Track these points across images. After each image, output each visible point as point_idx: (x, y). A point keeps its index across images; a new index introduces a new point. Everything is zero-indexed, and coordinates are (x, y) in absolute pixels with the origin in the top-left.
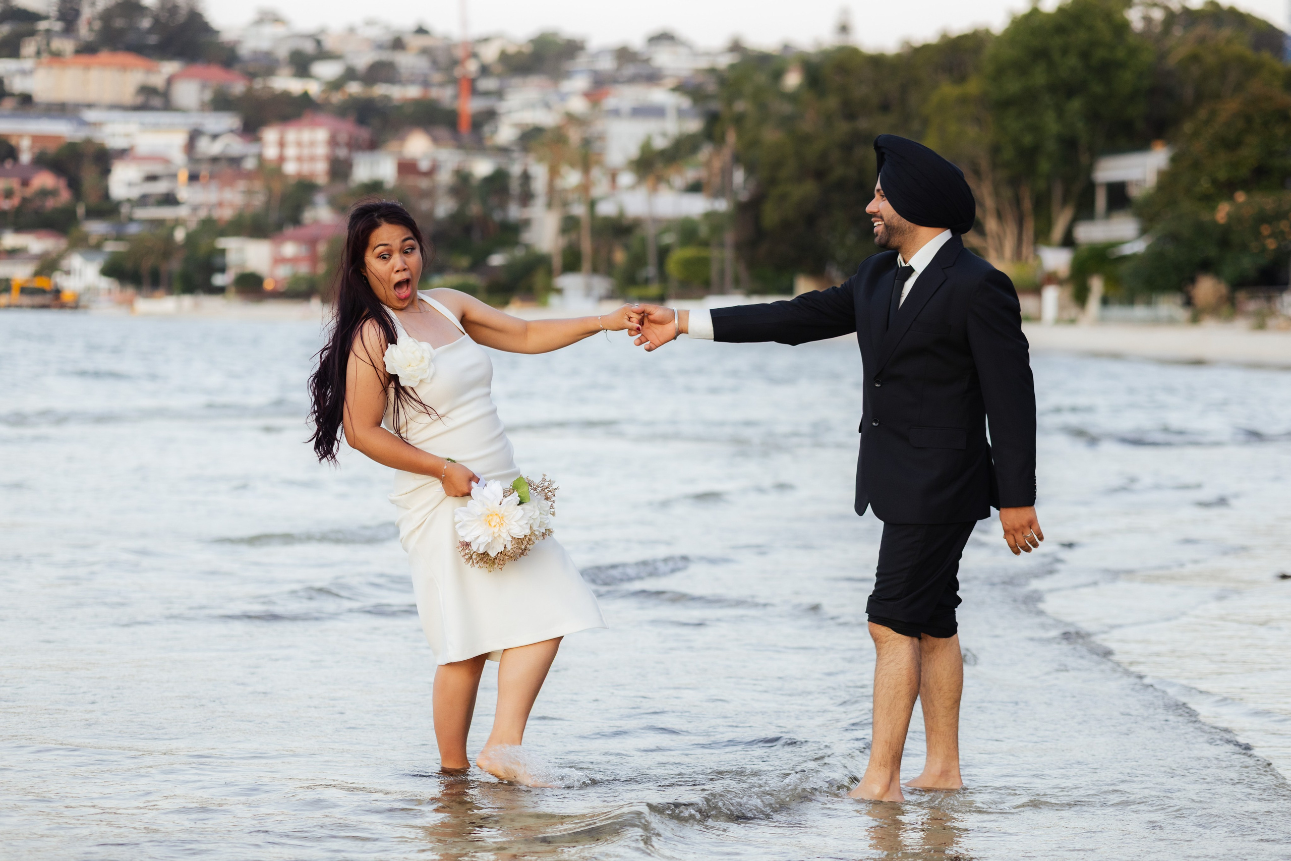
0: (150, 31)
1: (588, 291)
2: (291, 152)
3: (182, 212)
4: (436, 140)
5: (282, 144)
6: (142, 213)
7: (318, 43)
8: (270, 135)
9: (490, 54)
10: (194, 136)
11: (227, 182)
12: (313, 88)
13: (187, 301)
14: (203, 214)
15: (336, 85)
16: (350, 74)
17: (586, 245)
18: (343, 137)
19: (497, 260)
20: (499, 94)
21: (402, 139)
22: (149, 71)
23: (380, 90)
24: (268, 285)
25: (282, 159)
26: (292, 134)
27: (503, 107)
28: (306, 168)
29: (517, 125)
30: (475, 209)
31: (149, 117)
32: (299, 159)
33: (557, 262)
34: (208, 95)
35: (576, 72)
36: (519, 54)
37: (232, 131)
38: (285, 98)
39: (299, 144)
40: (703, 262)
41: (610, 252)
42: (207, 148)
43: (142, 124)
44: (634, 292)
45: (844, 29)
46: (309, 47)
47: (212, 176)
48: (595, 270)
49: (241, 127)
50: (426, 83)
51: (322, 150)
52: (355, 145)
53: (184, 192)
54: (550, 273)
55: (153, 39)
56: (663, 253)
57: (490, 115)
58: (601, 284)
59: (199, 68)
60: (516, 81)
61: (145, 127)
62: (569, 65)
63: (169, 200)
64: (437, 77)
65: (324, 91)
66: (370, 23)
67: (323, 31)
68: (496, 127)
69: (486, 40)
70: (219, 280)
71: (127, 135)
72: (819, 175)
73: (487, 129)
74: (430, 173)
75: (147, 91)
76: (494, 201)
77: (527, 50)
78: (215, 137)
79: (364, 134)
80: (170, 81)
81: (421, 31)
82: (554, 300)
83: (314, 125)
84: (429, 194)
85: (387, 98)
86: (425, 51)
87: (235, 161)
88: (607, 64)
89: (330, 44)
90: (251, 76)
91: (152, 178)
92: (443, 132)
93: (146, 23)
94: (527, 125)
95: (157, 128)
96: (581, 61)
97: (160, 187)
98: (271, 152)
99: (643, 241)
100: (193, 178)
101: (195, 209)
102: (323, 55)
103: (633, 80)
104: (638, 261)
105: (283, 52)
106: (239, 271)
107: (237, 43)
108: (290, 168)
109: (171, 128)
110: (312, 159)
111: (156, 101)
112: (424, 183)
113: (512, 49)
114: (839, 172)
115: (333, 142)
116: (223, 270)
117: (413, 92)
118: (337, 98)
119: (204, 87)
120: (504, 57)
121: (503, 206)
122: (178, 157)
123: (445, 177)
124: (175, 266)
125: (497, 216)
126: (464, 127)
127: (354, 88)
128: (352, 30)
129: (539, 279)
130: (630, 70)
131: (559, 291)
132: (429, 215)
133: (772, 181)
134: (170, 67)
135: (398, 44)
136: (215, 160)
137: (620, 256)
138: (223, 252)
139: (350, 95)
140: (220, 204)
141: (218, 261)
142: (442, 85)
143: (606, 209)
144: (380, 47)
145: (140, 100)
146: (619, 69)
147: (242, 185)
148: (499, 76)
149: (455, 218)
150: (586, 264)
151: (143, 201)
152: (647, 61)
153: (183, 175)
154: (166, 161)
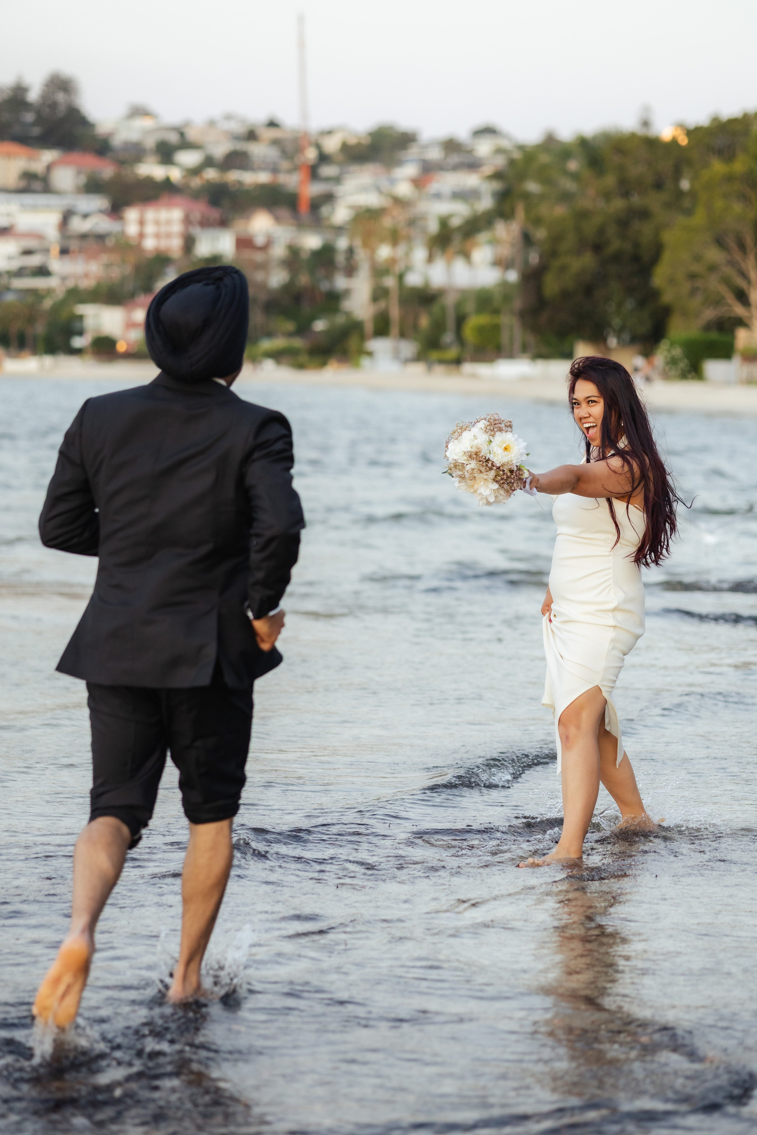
0: (35, 123)
1: (396, 355)
2: (150, 229)
3: (52, 282)
4: (278, 219)
5: (142, 223)
6: (20, 283)
7: (182, 134)
8: (132, 214)
9: (332, 145)
10: (67, 216)
11: (91, 256)
12: (175, 174)
13: (48, 361)
14: (70, 284)
15: (195, 171)
16: (209, 162)
17: (395, 313)
18: (196, 216)
19: (320, 325)
20: (337, 180)
21: (248, 218)
22: (31, 158)
23: (234, 176)
24: (121, 347)
25: (141, 235)
26: (151, 214)
27: (340, 190)
28: (164, 244)
29: (351, 207)
30: (304, 279)
31: (29, 199)
32: (157, 236)
33: (369, 327)
34: (83, 180)
35: (407, 161)
36: (359, 145)
37: (101, 212)
38: (149, 182)
39: (157, 223)
40: (496, 328)
41: (416, 318)
42: (78, 225)
43: (22, 205)
44: (435, 355)
45: (646, 124)
46: (173, 138)
47: (81, 251)
48: (403, 335)
49: (110, 208)
50: (275, 170)
51: (177, 228)
52: (205, 223)
53: (56, 265)
54: (363, 338)
55: (36, 131)
56: (460, 320)
57: (329, 198)
58: (408, 348)
59: (76, 156)
60: (355, 168)
61: (25, 208)
62: (403, 155)
63: (43, 271)
64: (285, 165)
65: (184, 177)
66: (228, 117)
67: (188, 124)
68: (333, 209)
69: (330, 133)
70: (78, 342)
71: (8, 215)
72: (597, 248)
73: (325, 210)
74: (265, 248)
75: (29, 176)
76: (321, 273)
77: (366, 141)
78: (85, 216)
79: (215, 214)
80: (49, 168)
81: (272, 124)
82: (365, 362)
83: (170, 205)
84: (263, 266)
85: (240, 183)
86: (276, 142)
87: (101, 238)
88: (435, 154)
89: (192, 135)
90: (121, 163)
91: (28, 252)
92: (284, 212)
93: (29, 117)
94: (360, 207)
95: (34, 208)
96: (413, 152)
97: (35, 261)
98: (132, 229)
99: (443, 309)
100: (64, 252)
101: (64, 278)
102: (186, 145)
103: (456, 168)
104: (438, 327)
105: (150, 143)
106: (96, 335)
107: (110, 135)
108: (150, 244)
109: (48, 208)
110: (169, 235)
111: (37, 185)
112: (259, 257)
113: (352, 141)
114: (615, 245)
115: (187, 221)
116: (81, 333)
117: (263, 178)
118: (196, 182)
119: (79, 173)
120: (345, 148)
121: (329, 277)
122: (52, 234)
123: (279, 251)
124: (40, 329)
125: (324, 286)
126: (304, 208)
127: (211, 174)
128: (212, 124)
129: (353, 343)
130: (455, 159)
131: (370, 354)
132: (263, 286)
133: (554, 254)
134: (48, 156)
135: (251, 136)
136: (84, 236)
137: (424, 322)
138: (81, 318)
139: (208, 181)
140: (86, 275)
141: (77, 325)
142: (290, 171)
143: (414, 280)
144: (237, 138)
145: (23, 184)
146: (445, 158)
147: (105, 258)
148: (340, 164)
149: (287, 288)
150: (395, 330)
151: (20, 273)
152: (470, 152)
153: (55, 249)
154: (40, 237)
